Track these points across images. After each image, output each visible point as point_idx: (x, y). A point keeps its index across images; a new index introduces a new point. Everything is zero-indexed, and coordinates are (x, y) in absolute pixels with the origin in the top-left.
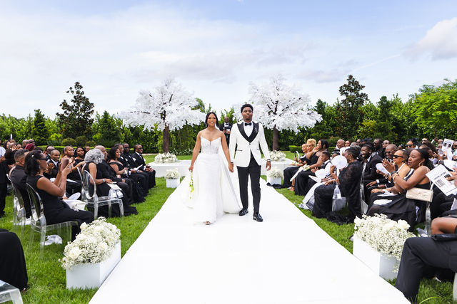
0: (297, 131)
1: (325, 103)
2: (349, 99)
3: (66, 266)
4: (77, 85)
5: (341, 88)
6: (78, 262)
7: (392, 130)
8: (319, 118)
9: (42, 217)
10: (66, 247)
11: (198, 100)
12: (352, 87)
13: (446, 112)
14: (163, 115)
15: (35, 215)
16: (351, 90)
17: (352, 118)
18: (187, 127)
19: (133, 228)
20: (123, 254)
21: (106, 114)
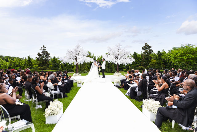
0: (126, 65)
1: (137, 53)
2: (146, 52)
3: (46, 116)
4: (44, 47)
5: (143, 47)
6: (50, 115)
7: (163, 64)
8: (134, 60)
9: (36, 99)
10: (46, 110)
11: (89, 52)
12: (147, 47)
13: (182, 57)
14: (76, 59)
15: (33, 98)
16: (147, 48)
17: (147, 59)
18: (85, 63)
19: (66, 102)
20: (64, 112)
21: (54, 57)
